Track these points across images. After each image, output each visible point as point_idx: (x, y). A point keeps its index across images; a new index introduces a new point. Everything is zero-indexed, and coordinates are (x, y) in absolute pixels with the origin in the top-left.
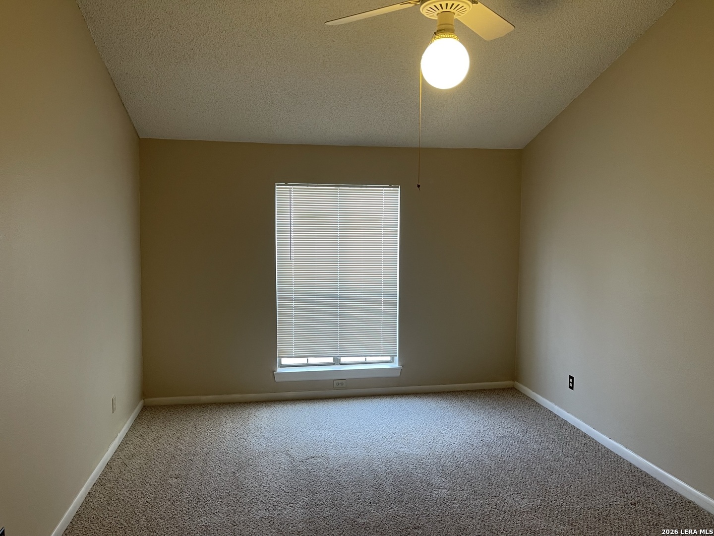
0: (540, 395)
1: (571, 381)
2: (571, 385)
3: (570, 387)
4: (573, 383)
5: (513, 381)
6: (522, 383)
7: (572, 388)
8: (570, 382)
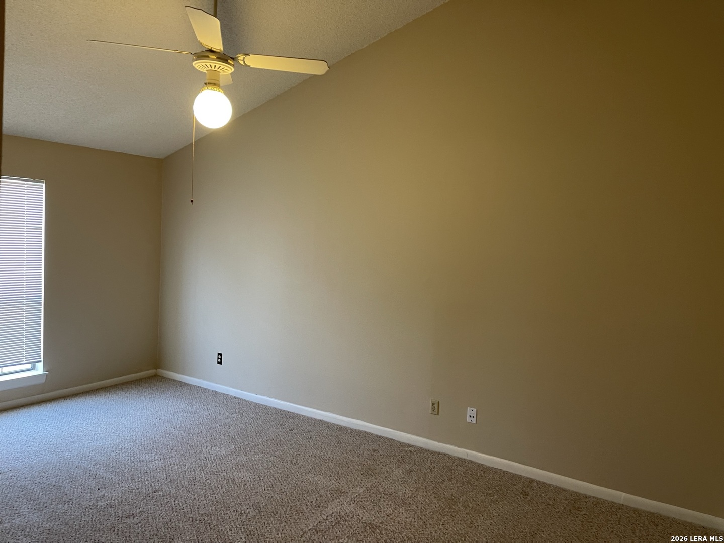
0: (187, 375)
1: (220, 357)
2: (219, 361)
3: (218, 363)
4: (221, 359)
5: (156, 368)
6: (164, 369)
7: (220, 363)
8: (218, 358)
